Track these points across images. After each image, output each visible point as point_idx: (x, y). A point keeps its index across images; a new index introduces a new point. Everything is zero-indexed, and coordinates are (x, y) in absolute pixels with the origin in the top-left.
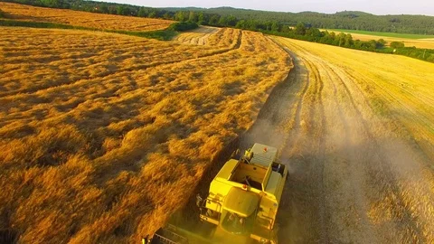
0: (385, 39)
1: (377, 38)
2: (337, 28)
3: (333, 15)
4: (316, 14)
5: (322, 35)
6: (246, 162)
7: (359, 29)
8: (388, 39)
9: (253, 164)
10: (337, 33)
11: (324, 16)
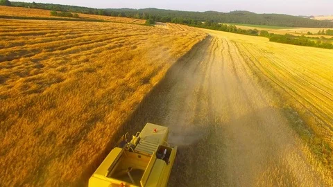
0: (258, 29)
1: (253, 28)
2: (230, 22)
3: (228, 13)
4: (216, 13)
5: (220, 26)
6: (130, 150)
7: (246, 23)
8: (259, 29)
9: (138, 152)
10: (228, 25)
11: (222, 14)
